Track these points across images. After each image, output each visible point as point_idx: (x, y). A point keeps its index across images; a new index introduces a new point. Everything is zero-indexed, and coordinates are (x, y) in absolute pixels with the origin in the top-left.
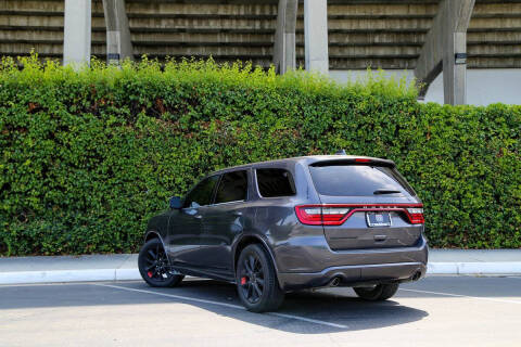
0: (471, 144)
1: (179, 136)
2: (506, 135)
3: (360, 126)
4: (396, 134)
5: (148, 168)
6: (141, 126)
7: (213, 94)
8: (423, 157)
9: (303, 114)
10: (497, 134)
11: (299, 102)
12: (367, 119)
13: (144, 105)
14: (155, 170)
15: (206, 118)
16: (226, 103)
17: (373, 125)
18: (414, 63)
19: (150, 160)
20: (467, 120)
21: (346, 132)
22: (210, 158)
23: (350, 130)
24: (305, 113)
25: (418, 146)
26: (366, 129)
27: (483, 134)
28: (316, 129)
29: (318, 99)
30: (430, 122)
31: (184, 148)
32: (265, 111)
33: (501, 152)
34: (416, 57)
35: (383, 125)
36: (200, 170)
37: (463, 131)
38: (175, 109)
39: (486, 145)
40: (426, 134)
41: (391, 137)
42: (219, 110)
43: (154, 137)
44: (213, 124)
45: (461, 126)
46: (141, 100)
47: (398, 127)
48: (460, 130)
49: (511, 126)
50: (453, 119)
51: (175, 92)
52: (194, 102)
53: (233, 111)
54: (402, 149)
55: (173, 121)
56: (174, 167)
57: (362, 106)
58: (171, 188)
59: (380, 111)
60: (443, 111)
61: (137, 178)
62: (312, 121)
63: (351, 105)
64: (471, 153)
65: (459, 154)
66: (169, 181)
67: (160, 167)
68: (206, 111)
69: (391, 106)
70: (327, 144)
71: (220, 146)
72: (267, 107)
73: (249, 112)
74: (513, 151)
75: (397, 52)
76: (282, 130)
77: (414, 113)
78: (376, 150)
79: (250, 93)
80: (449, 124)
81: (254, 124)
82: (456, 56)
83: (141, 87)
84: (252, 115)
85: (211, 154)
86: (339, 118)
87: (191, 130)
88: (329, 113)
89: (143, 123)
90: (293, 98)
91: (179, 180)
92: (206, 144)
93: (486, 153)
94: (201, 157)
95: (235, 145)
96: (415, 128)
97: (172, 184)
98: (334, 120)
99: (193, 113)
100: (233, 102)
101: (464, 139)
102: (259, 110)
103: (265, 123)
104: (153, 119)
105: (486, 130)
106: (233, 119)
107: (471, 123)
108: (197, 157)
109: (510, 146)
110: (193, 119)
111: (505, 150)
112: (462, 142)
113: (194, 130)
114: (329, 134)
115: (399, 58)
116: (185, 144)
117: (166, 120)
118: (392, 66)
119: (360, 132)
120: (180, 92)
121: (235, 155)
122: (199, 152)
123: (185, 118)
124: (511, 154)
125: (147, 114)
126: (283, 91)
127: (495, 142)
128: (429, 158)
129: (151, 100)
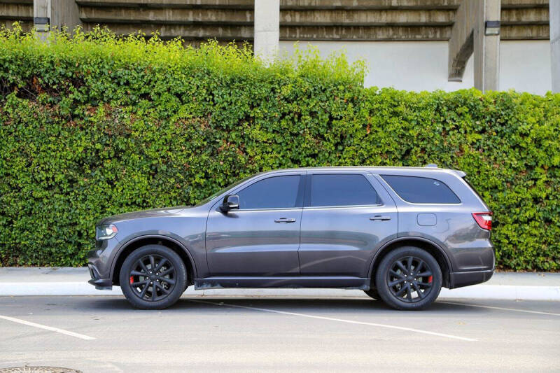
0: (423, 140)
1: (58, 123)
2: (468, 129)
3: (284, 115)
4: (330, 126)
5: (20, 162)
6: (10, 110)
7: (101, 73)
8: (362, 155)
9: (213, 100)
10: (457, 128)
11: (209, 84)
12: (293, 107)
13: (14, 85)
14: (30, 165)
15: (93, 101)
16: (118, 84)
17: (300, 116)
18: (448, 33)
19: (22, 152)
20: (419, 109)
21: (266, 123)
22: (98, 151)
23: (271, 120)
24: (215, 99)
25: (356, 141)
26: (292, 119)
27: (439, 127)
28: (228, 118)
29: (233, 81)
30: (371, 112)
31: (66, 138)
32: (166, 95)
33: (462, 151)
34: (450, 25)
35: (312, 114)
36: (86, 166)
37: (414, 123)
38: (55, 90)
39: (442, 141)
40: (365, 126)
41: (322, 130)
42: (109, 93)
43: (27, 125)
44: (101, 109)
45: (410, 117)
46: (11, 78)
47: (331, 118)
48: (410, 122)
49: (476, 118)
50: (401, 108)
51: (54, 70)
52: (78, 82)
53: (126, 93)
54: (336, 145)
55: (52, 104)
56: (52, 161)
57: (286, 91)
58: (49, 188)
59: (309, 97)
60: (388, 98)
61: (7, 175)
62: (224, 108)
63: (273, 90)
64: (423, 150)
65: (408, 152)
66: (47, 179)
67: (35, 161)
68: (93, 93)
69: (324, 91)
70: (243, 137)
71: (110, 136)
72: (169, 90)
73: (146, 96)
74: (478, 149)
75: (423, 18)
76: (187, 119)
77: (352, 100)
78: (303, 145)
79: (148, 72)
80: (395, 114)
81: (152, 110)
82: (487, 25)
83: (11, 62)
84: (150, 100)
85: (99, 146)
86: (258, 105)
87: (74, 116)
88: (245, 98)
89: (14, 107)
90: (202, 79)
91: (59, 177)
92: (92, 135)
93: (443, 150)
94: (86, 149)
95: (128, 136)
96: (352, 119)
97: (51, 182)
98: (252, 107)
99: (76, 94)
100: (127, 83)
101: (413, 133)
102: (159, 94)
103: (166, 110)
104: (25, 102)
105: (444, 122)
106: (126, 104)
107: (423, 114)
108: (81, 149)
109: (473, 143)
110: (76, 102)
111: (466, 148)
112: (411, 137)
113: (77, 116)
114: (246, 124)
115: (427, 26)
116: (66, 134)
117: (43, 104)
118: (418, 37)
119: (283, 123)
120: (60, 70)
121: (129, 148)
122: (84, 144)
123: (66, 101)
124: (474, 152)
125: (18, 96)
126: (190, 71)
127: (454, 138)
128: (371, 157)
129: (23, 78)
